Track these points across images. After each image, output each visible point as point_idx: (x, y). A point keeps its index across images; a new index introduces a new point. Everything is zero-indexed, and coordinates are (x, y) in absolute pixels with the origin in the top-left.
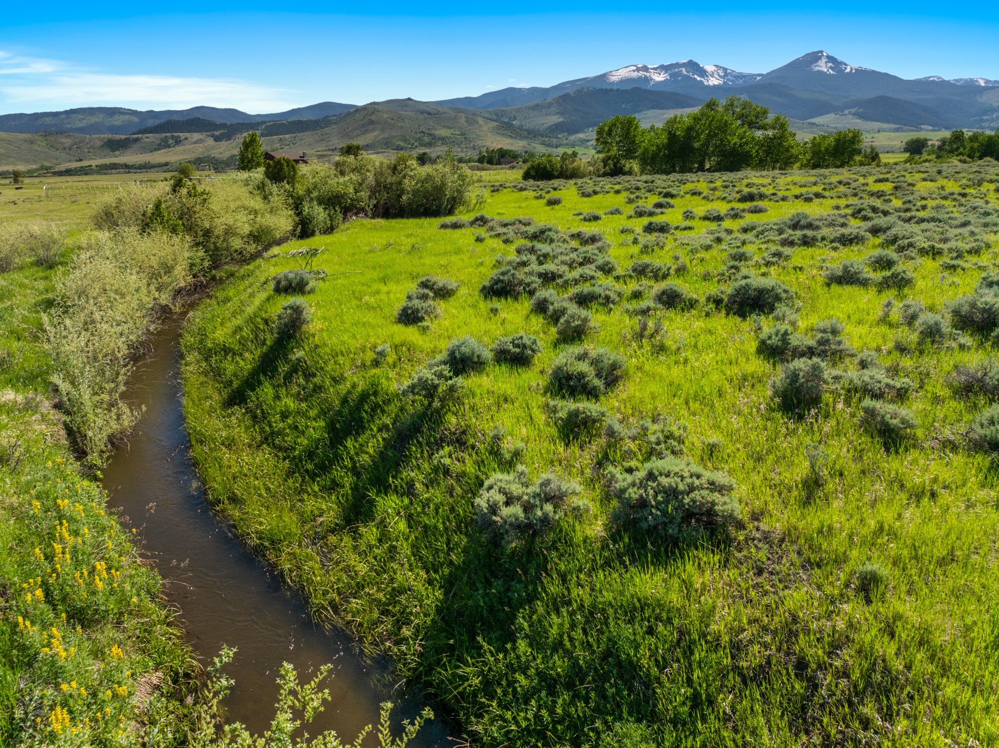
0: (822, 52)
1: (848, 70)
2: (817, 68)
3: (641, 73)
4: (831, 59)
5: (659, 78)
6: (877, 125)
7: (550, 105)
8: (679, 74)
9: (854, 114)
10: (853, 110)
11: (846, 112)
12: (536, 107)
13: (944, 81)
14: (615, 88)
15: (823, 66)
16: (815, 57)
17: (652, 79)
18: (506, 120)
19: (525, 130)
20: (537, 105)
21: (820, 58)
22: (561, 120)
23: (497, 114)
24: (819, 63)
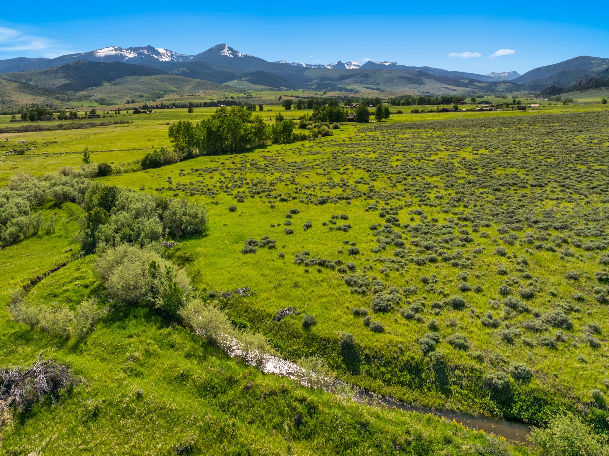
0: (225, 44)
1: (240, 55)
2: (223, 54)
3: (118, 52)
4: (230, 49)
5: (131, 55)
6: (260, 87)
7: (56, 71)
8: (143, 53)
9: (247, 80)
10: (247, 78)
11: (243, 79)
12: (46, 73)
13: (287, 63)
14: (102, 61)
15: (226, 52)
16: (221, 47)
17: (126, 56)
18: (24, 81)
19: (42, 89)
20: (47, 71)
21: (224, 48)
22: (67, 82)
23: (15, 77)
24: (224, 51)
